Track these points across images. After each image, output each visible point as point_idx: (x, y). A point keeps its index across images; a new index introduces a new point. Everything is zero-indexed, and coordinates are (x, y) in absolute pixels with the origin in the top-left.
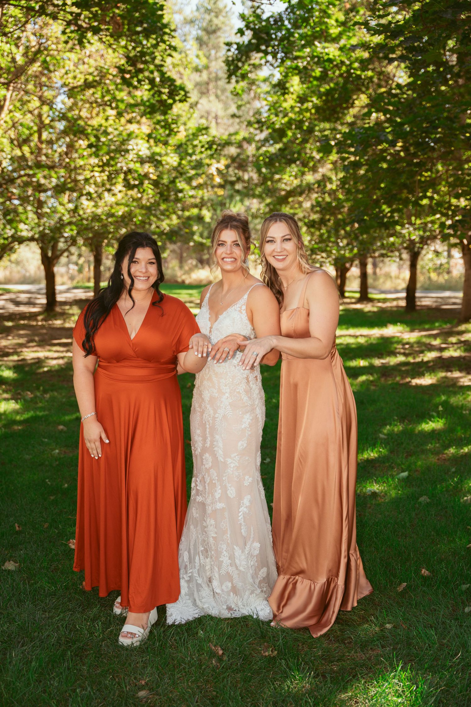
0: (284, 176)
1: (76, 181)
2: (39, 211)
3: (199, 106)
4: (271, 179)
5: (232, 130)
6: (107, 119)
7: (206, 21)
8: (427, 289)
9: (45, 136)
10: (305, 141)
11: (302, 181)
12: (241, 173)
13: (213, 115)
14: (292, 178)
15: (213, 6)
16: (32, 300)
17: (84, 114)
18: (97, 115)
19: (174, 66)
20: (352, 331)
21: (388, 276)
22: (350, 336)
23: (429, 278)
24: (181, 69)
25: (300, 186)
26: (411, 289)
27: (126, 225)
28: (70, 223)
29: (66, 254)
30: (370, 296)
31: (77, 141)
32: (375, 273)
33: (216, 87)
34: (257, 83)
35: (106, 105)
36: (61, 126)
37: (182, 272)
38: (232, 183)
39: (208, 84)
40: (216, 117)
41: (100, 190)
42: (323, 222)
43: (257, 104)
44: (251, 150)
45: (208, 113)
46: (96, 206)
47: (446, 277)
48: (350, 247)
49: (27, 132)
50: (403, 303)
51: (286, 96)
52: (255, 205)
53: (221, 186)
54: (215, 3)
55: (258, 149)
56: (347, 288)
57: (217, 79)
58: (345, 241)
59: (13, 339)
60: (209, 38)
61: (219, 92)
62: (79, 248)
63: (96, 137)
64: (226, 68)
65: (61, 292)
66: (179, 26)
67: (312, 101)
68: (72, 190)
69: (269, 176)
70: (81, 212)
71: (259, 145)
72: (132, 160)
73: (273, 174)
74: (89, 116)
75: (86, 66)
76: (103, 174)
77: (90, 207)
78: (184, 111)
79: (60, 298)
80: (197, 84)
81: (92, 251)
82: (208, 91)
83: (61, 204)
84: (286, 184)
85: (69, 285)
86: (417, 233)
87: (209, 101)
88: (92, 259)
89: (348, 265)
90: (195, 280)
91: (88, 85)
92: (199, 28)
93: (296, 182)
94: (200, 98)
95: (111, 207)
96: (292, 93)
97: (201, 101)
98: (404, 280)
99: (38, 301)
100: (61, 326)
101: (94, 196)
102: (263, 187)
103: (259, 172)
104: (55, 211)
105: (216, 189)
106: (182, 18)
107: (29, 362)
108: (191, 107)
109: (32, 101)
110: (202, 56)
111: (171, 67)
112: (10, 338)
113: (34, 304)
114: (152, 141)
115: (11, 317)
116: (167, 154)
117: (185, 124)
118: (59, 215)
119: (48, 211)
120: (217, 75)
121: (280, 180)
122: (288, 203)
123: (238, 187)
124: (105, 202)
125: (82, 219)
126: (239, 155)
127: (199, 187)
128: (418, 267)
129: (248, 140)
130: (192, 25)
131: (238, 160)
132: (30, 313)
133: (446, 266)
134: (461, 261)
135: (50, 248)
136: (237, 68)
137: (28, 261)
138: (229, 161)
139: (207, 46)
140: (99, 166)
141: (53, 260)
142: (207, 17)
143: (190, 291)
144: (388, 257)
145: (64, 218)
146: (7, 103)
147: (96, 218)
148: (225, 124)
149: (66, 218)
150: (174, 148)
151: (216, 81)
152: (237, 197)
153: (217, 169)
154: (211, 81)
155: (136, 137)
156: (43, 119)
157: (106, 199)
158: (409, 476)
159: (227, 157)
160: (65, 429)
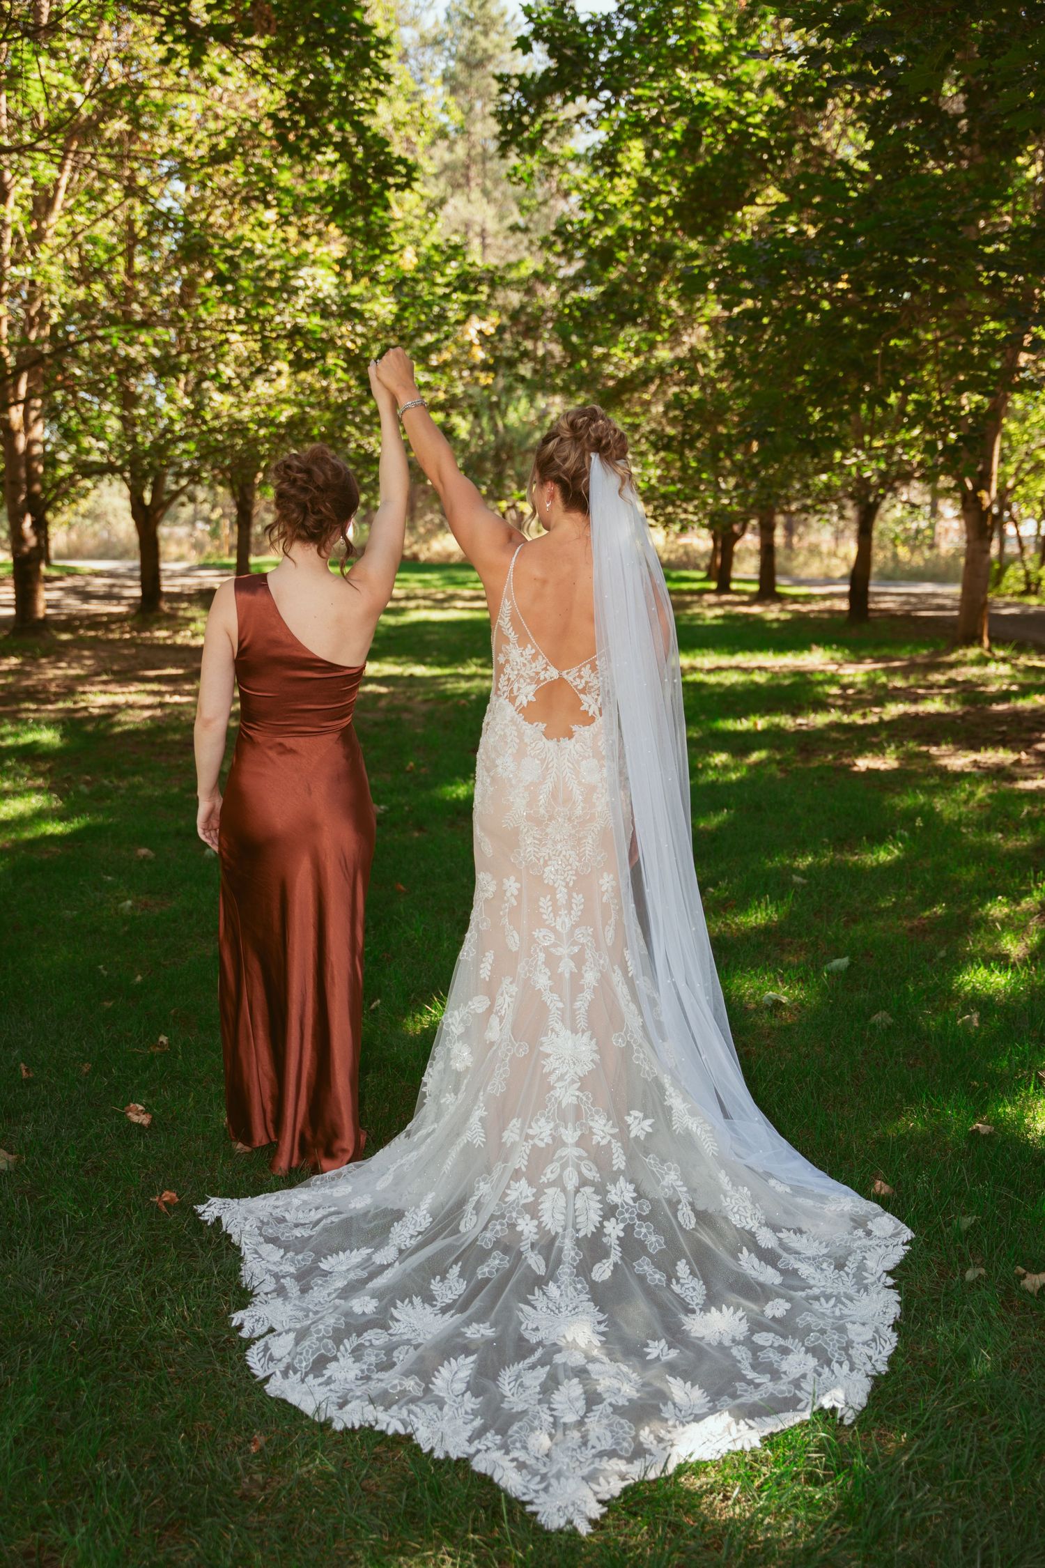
0: (613, 351)
2: (127, 413)
3: (448, 209)
4: (588, 356)
5: (513, 258)
7: (465, 42)
8: (890, 577)
9: (140, 263)
10: (654, 277)
11: (647, 361)
12: (528, 345)
13: (477, 229)
14: (629, 354)
15: (479, 13)
16: (116, 590)
17: (217, 218)
18: (242, 221)
19: (398, 125)
20: (742, 659)
21: (814, 551)
22: (738, 668)
23: (895, 555)
24: (410, 131)
25: (644, 370)
26: (859, 577)
28: (186, 438)
29: (183, 499)
30: (779, 589)
32: (789, 545)
33: (484, 174)
34: (562, 162)
35: (256, 199)
36: (168, 242)
37: (412, 539)
38: (511, 363)
39: (468, 167)
40: (483, 234)
41: (247, 371)
42: (687, 440)
44: (548, 295)
45: (467, 225)
46: (239, 405)
47: (927, 554)
48: (741, 491)
49: (103, 255)
50: (843, 605)
51: (616, 181)
52: (556, 406)
53: (485, 367)
54: (482, 6)
55: (563, 295)
56: (734, 574)
57: (485, 157)
58: (732, 481)
59: (70, 667)
60: (471, 76)
61: (489, 184)
62: (210, 487)
63: (229, 260)
64: (498, 130)
65: (174, 575)
66: (411, 51)
67: (669, 193)
69: (584, 348)
70: (208, 417)
71: (566, 287)
72: (303, 310)
73: (591, 345)
74: (225, 224)
75: (221, 123)
76: (249, 338)
77: (226, 407)
78: (417, 217)
79: (167, 586)
80: (446, 167)
81: (234, 495)
82: (468, 179)
83: (171, 400)
84: (617, 366)
85: (194, 559)
86: (873, 465)
87: (469, 201)
88: (234, 511)
89: (736, 528)
90: (438, 554)
91: (218, 157)
92: (452, 57)
93: (637, 363)
94: (452, 193)
95: (269, 406)
96: (628, 175)
97: (450, 200)
98: (845, 558)
99: (127, 593)
100: (169, 642)
101: (236, 383)
102: (571, 371)
103: (565, 341)
104: (156, 414)
105: (477, 373)
106: (416, 35)
107: (96, 711)
108: (430, 209)
110: (453, 107)
111: (390, 127)
112: (63, 665)
113: (119, 598)
114: (349, 275)
115: (70, 623)
116: (374, 297)
117: (417, 243)
118: (163, 423)
119: (143, 412)
120: (485, 150)
121: (606, 357)
122: (621, 403)
124: (257, 397)
125: (212, 431)
126: (523, 307)
127: (442, 368)
128: (875, 534)
129: (543, 278)
130: (437, 48)
131: (524, 319)
132: (108, 615)
133: (928, 532)
134: (957, 525)
135: (149, 487)
136: (522, 128)
137: (114, 514)
138: (505, 320)
139: (467, 92)
140: (240, 322)
141: (155, 511)
142: (467, 34)
143: (427, 576)
144: (817, 512)
145: (177, 427)
146: (61, 195)
147: (237, 428)
148: (500, 248)
150: (391, 288)
151: (484, 163)
152: (521, 391)
153: (480, 332)
154: (475, 162)
155: (314, 263)
156: (137, 230)
157: (259, 391)
158: (851, 965)
159: (502, 309)
160: (152, 855)
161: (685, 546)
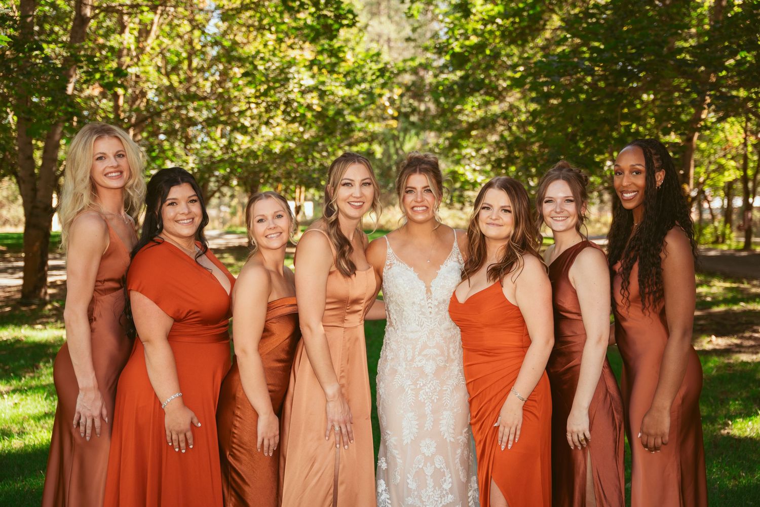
0: (465, 107)
1: (229, 114)
2: (188, 147)
3: (369, 28)
4: (451, 110)
5: (408, 55)
6: (265, 45)
9: (196, 62)
10: (489, 67)
11: (486, 112)
12: (416, 104)
13: (385, 38)
14: (474, 109)
17: (240, 38)
18: (255, 39)
25: (483, 119)
28: (222, 161)
29: (217, 195)
31: (231, 69)
33: (389, 8)
35: (264, 29)
36: (213, 52)
38: (407, 115)
39: (378, 3)
40: (389, 40)
41: (258, 123)
42: (510, 160)
43: (435, 26)
44: (429, 78)
45: (380, 36)
46: (252, 141)
49: (176, 59)
52: (431, 137)
53: (393, 118)
55: (436, 76)
61: (392, 13)
62: (233, 188)
63: (251, 64)
65: (212, 238)
67: (497, 23)
68: (225, 123)
69: (448, 106)
70: (235, 148)
71: (437, 72)
72: (292, 91)
73: (453, 104)
74: (245, 41)
76: (259, 105)
77: (245, 142)
78: (352, 34)
80: (367, 4)
81: (246, 191)
82: (379, 11)
83: (213, 139)
84: (467, 115)
85: (221, 229)
91: (244, 7)
93: (480, 113)
94: (371, 19)
97: (371, 23)
98: (605, 224)
101: (250, 130)
102: (442, 119)
103: (437, 102)
104: (205, 147)
105: (388, 121)
108: (360, 30)
109: (182, 26)
114: (315, 69)
116: (332, 84)
117: (353, 49)
118: (209, 152)
119: (198, 146)
121: (460, 111)
122: (470, 136)
123: (414, 118)
124: (262, 137)
125: (237, 156)
126: (413, 83)
127: (369, 119)
129: (425, 67)
131: (413, 89)
138: (403, 90)
140: (256, 97)
145: (216, 155)
146: (155, 28)
147: (252, 154)
148: (398, 48)
149: (218, 154)
150: (341, 76)
151: (389, 1)
152: (412, 131)
153: (389, 99)
155: (298, 65)
156: (194, 44)
157: (264, 134)
159: (400, 85)
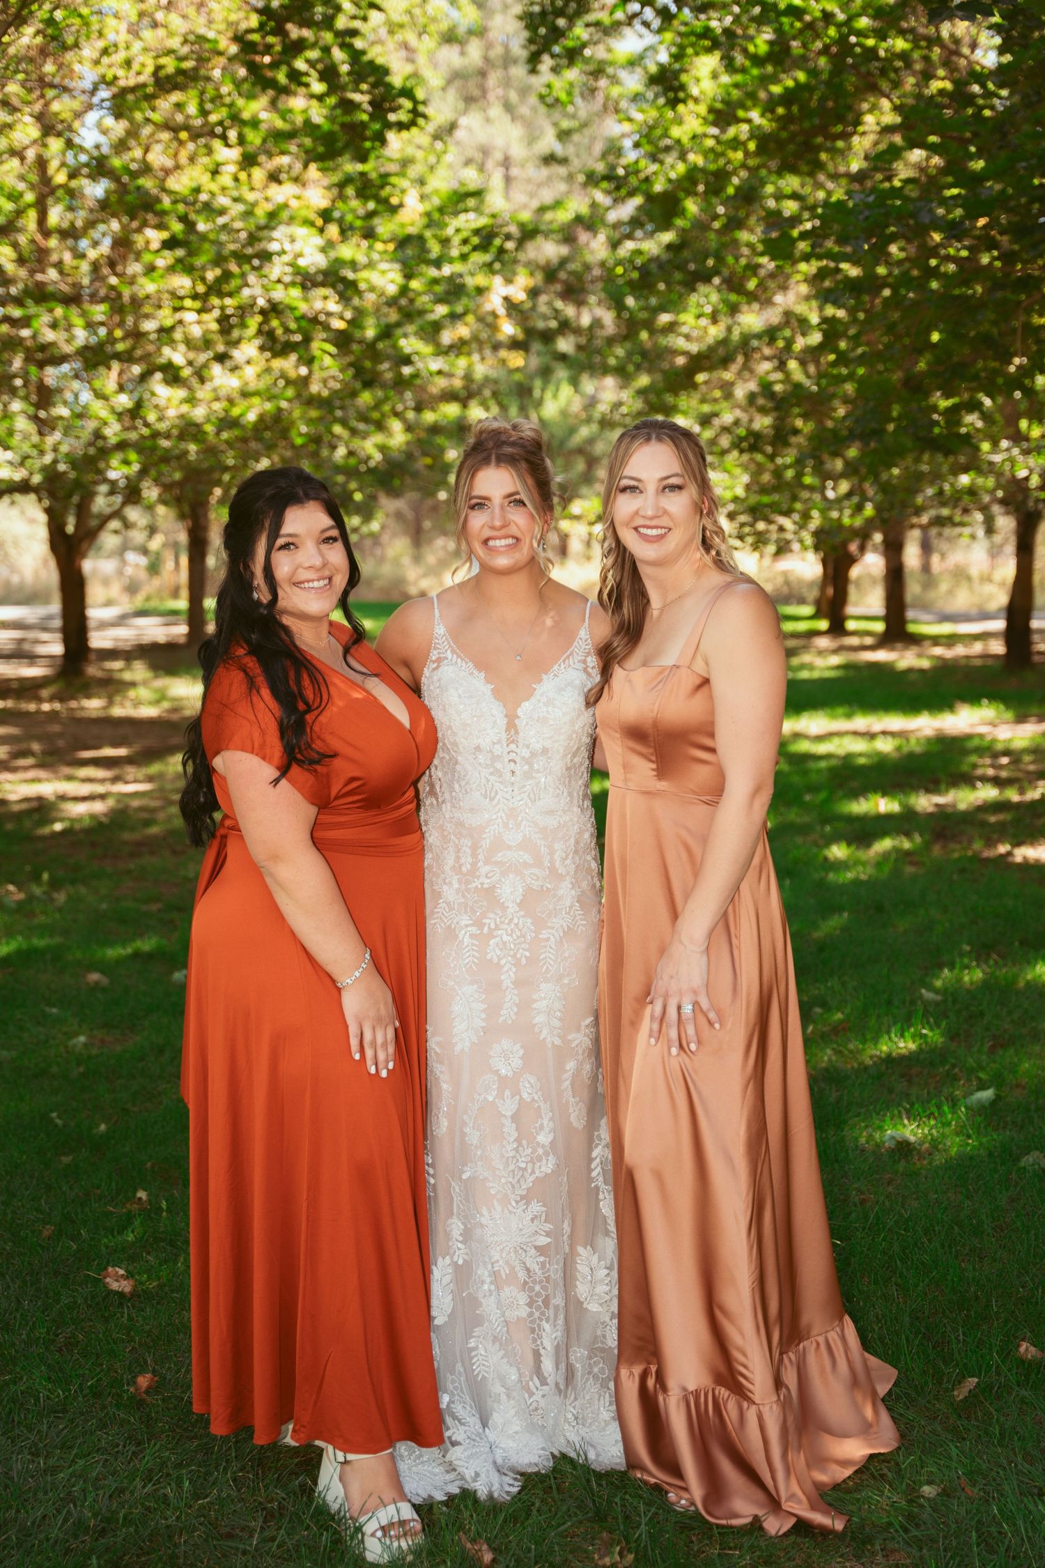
0: (683, 317)
1: (137, 335)
2: (42, 414)
3: (460, 134)
4: (649, 325)
5: (547, 196)
6: (215, 172)
9: (56, 216)
10: (735, 223)
11: (729, 329)
12: (570, 311)
13: (498, 156)
14: (704, 322)
16: (26, 647)
17: (157, 158)
18: (192, 159)
19: (393, 27)
20: (862, 722)
21: (960, 575)
22: (856, 733)
24: (410, 37)
25: (724, 342)
26: (1019, 609)
27: (270, 448)
28: (122, 446)
29: (114, 524)
30: (912, 628)
31: (139, 230)
32: (926, 568)
33: (507, 83)
34: (610, 70)
35: (212, 134)
36: (96, 190)
37: (420, 570)
38: (547, 337)
39: (483, 74)
40: (506, 163)
41: (202, 357)
42: (781, 436)
43: (614, 128)
44: (597, 247)
45: (485, 151)
46: (191, 400)
48: (855, 499)
49: (9, 206)
50: (998, 647)
51: (681, 108)
52: (608, 391)
53: (515, 345)
55: (614, 245)
56: (850, 610)
57: (507, 61)
58: (844, 486)
61: (513, 96)
62: (150, 508)
63: (183, 219)
64: (526, 34)
65: (103, 625)
67: (749, 121)
68: (127, 358)
69: (643, 315)
70: (152, 417)
71: (617, 235)
72: (279, 281)
73: (654, 311)
74: (169, 163)
75: (161, 32)
76: (205, 317)
77: (175, 402)
78: (419, 147)
79: (98, 640)
80: (456, 76)
81: (182, 516)
82: (484, 92)
83: (100, 395)
84: (688, 337)
85: (125, 605)
86: (1032, 461)
87: (488, 120)
88: (183, 537)
89: (853, 547)
91: (164, 83)
93: (715, 332)
94: (465, 112)
95: (231, 401)
96: (696, 100)
97: (463, 121)
98: (1002, 584)
99: (42, 650)
100: (101, 714)
101: (186, 372)
102: (628, 345)
103: (619, 306)
104: (82, 414)
105: (503, 353)
107: (16, 808)
108: (436, 138)
109: (19, 127)
110: (464, 2)
111: (383, 32)
113: (31, 658)
114: (333, 230)
116: (370, 265)
117: (422, 182)
118: (91, 425)
119: (66, 412)
120: (506, 52)
121: (672, 327)
122: (695, 386)
123: (565, 345)
124: (215, 390)
125: (156, 435)
126: (563, 262)
127: (459, 347)
129: (589, 223)
131: (563, 275)
132: (22, 680)
135: (72, 510)
136: (556, 34)
137: (16, 544)
138: (539, 278)
140: (195, 297)
141: (81, 540)
144: (956, 524)
145: (108, 432)
147: (189, 430)
148: (529, 181)
149: (113, 431)
150: (391, 247)
151: (505, 68)
152: (562, 373)
153: (506, 299)
154: (493, 66)
155: (291, 220)
156: (50, 172)
157: (217, 382)
158: (998, 1098)
159: (533, 267)
160: (105, 981)
161: (785, 573)
